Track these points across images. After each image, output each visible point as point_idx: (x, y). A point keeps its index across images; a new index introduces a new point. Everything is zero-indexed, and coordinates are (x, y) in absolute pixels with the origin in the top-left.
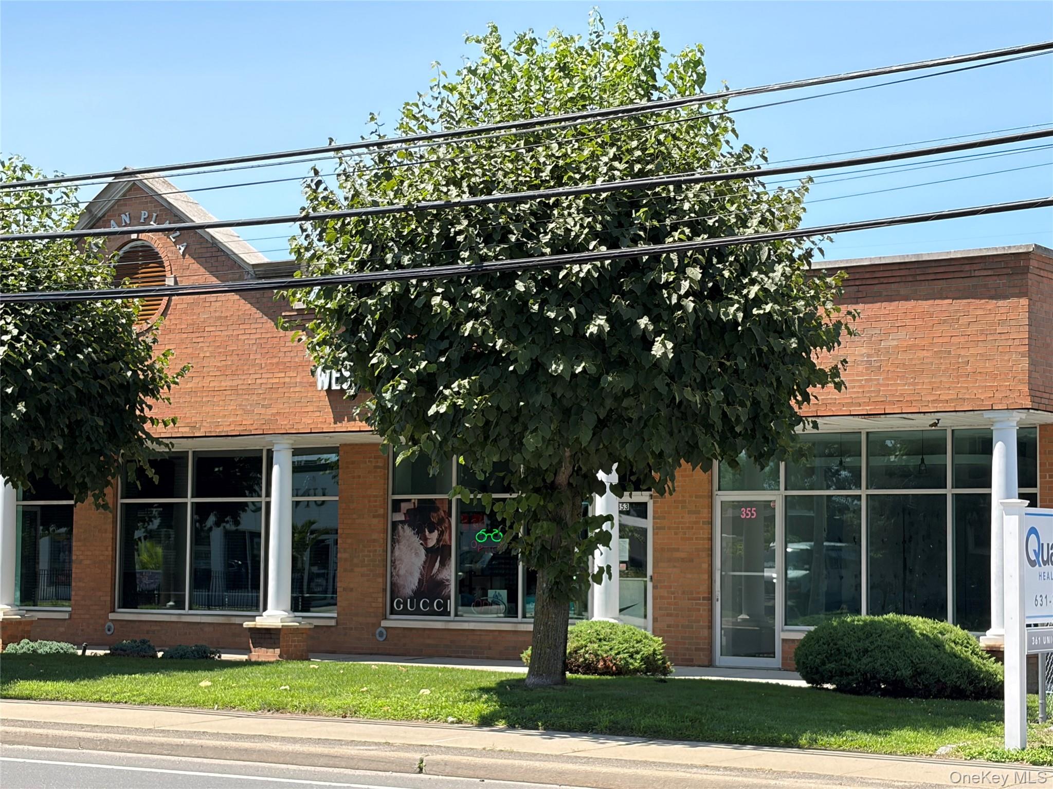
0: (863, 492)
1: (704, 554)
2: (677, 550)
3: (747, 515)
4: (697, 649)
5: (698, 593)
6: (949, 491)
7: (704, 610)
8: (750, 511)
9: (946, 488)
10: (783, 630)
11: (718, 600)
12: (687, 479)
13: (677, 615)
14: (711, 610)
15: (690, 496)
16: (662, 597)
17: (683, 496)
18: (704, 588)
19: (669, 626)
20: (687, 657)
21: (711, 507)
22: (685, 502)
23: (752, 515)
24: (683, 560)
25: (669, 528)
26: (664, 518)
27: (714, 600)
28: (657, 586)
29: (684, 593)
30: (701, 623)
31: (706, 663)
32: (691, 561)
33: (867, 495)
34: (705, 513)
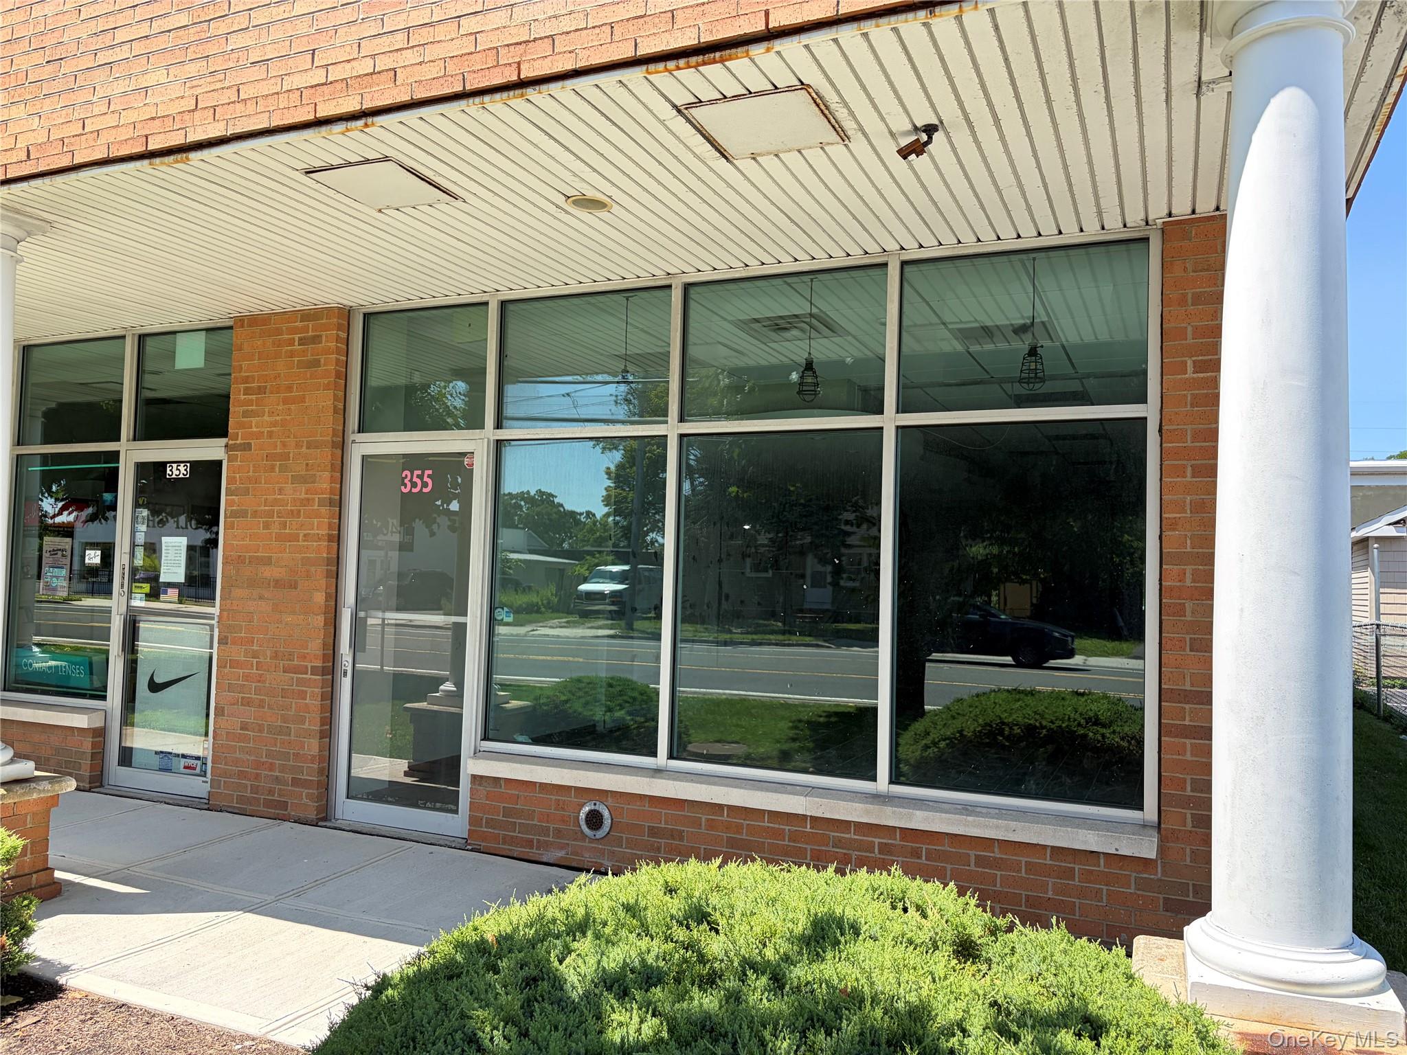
0: (671, 429)
1: (319, 572)
2: (267, 561)
3: (414, 485)
4: (296, 782)
5: (304, 657)
6: (890, 421)
7: (313, 695)
8: (421, 477)
9: (881, 412)
10: (477, 753)
11: (345, 674)
12: (293, 407)
13: (261, 704)
14: (330, 697)
15: (298, 445)
16: (235, 664)
17: (284, 445)
18: (315, 647)
19: (244, 727)
20: (276, 797)
21: (341, 469)
22: (285, 457)
23: (425, 485)
24: (278, 584)
25: (255, 514)
26: (246, 492)
27: (338, 674)
28: (226, 637)
29: (276, 656)
30: (306, 726)
31: (312, 815)
32: (294, 586)
33: (682, 436)
34: (324, 482)
